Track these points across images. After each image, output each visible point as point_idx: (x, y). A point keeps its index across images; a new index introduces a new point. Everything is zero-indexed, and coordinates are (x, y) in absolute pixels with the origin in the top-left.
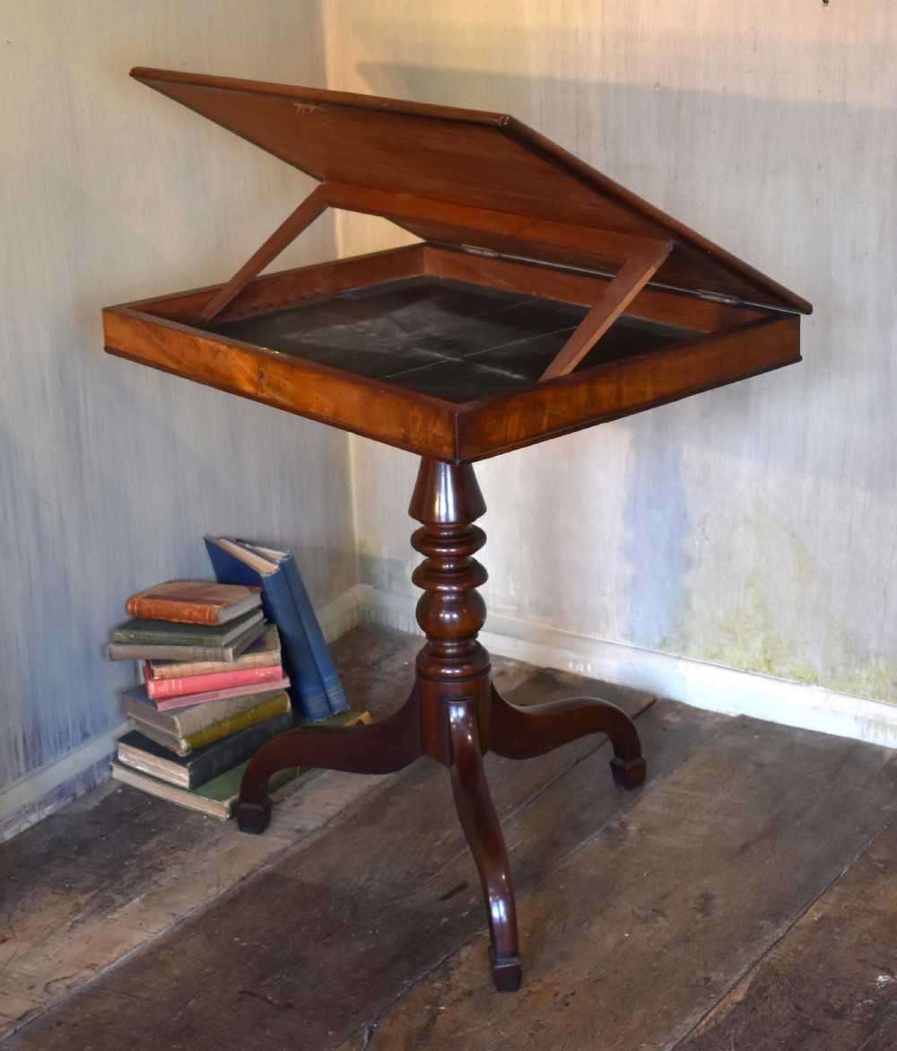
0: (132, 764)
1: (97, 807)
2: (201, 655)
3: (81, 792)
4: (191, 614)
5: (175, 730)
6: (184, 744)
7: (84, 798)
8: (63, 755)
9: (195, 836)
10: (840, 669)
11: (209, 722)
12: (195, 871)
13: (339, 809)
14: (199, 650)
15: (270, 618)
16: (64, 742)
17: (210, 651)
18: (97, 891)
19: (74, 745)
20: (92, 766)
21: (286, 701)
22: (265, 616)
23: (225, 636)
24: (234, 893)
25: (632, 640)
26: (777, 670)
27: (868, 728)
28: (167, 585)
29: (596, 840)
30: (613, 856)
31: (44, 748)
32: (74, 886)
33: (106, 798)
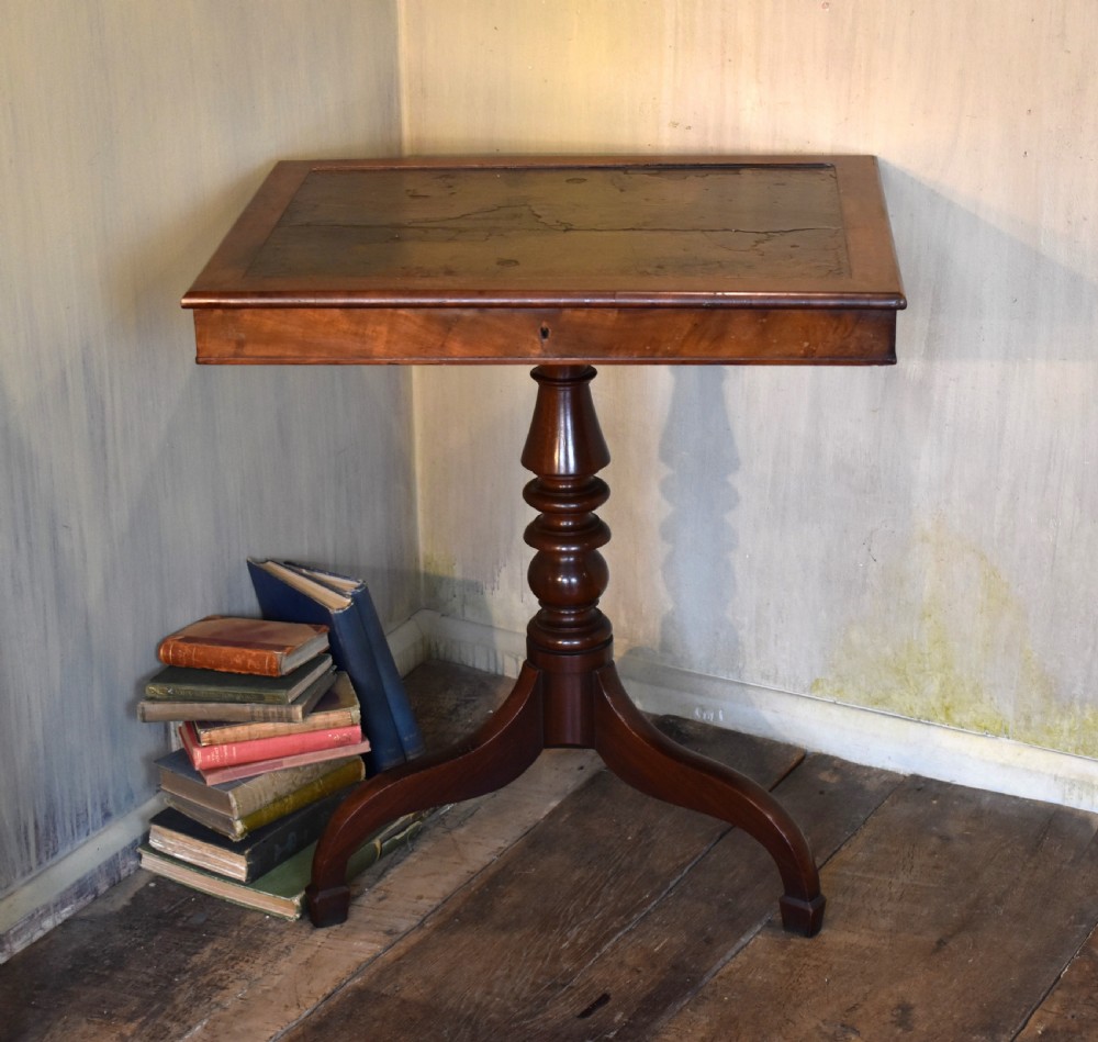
0: (169, 851)
1: (125, 907)
2: (262, 715)
3: (103, 887)
4: (245, 662)
5: (231, 810)
6: (239, 827)
7: (107, 895)
8: (81, 842)
9: (259, 942)
10: (1036, 719)
11: (270, 798)
12: (266, 988)
13: (435, 903)
14: (258, 708)
16: (82, 826)
17: (272, 709)
18: (144, 1018)
19: (93, 829)
20: (117, 854)
21: (360, 768)
23: (291, 691)
24: (320, 1016)
25: (775, 682)
26: (957, 720)
27: (1070, 790)
28: (203, 623)
29: (760, 937)
30: (783, 958)
31: (58, 835)
32: (114, 1012)
33: (136, 894)
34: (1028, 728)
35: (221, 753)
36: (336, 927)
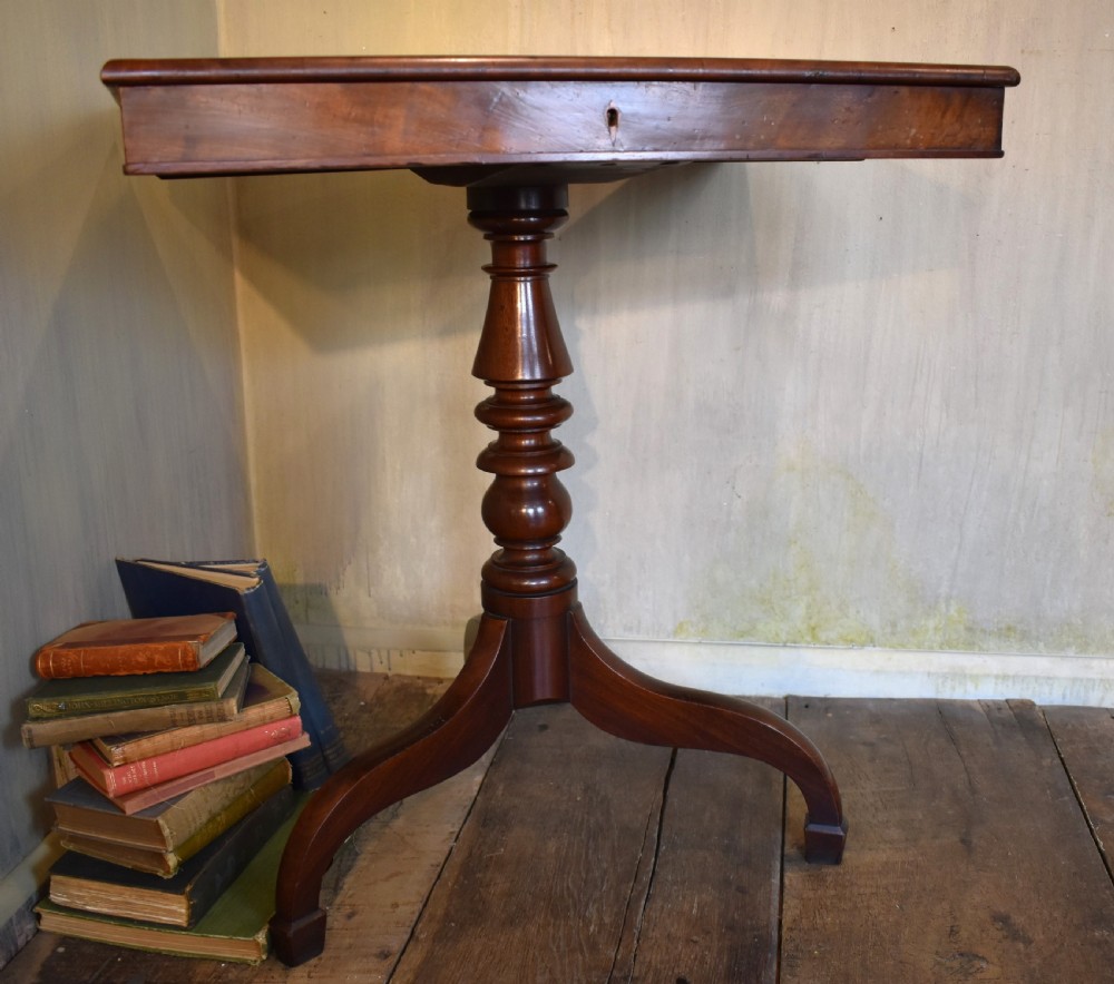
0: (79, 904)
2: (185, 717)
4: (151, 660)
5: (163, 841)
6: (172, 860)
7: (8, 972)
10: (902, 623)
11: (204, 818)
13: (415, 908)
14: (181, 710)
15: (254, 656)
17: (198, 708)
20: (11, 920)
21: (287, 768)
22: (247, 653)
23: (219, 682)
27: (943, 683)
28: (80, 630)
29: (789, 874)
30: (832, 891)
33: (43, 965)
34: (893, 634)
35: (139, 771)
36: (313, 961)
